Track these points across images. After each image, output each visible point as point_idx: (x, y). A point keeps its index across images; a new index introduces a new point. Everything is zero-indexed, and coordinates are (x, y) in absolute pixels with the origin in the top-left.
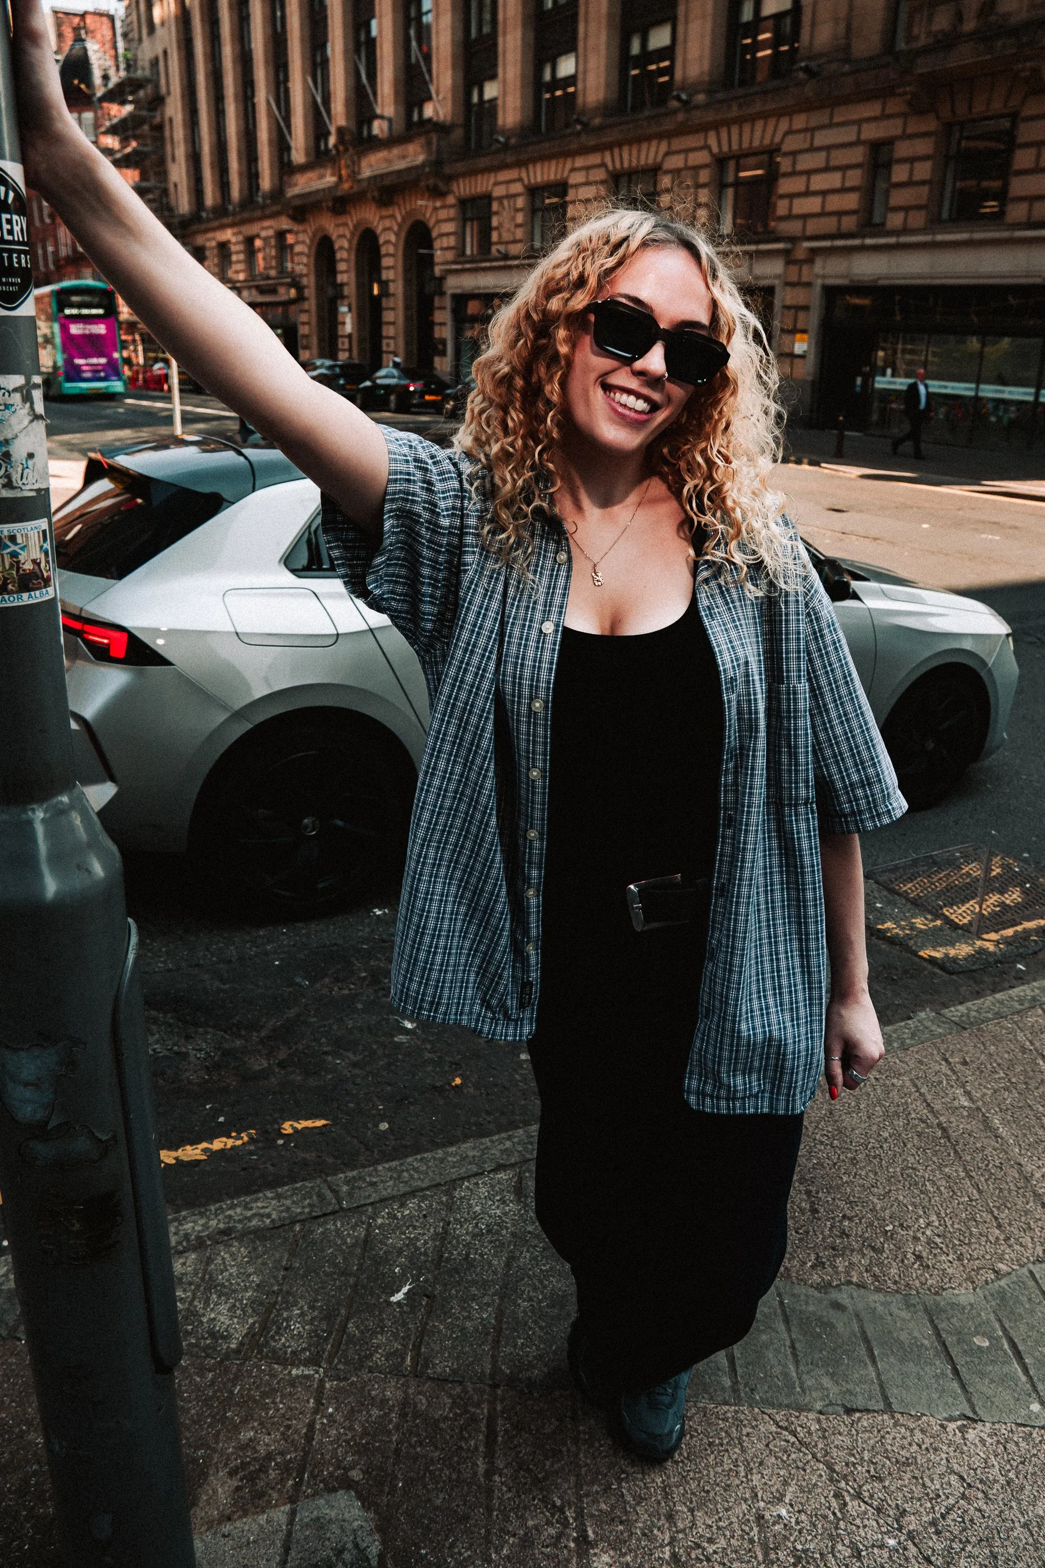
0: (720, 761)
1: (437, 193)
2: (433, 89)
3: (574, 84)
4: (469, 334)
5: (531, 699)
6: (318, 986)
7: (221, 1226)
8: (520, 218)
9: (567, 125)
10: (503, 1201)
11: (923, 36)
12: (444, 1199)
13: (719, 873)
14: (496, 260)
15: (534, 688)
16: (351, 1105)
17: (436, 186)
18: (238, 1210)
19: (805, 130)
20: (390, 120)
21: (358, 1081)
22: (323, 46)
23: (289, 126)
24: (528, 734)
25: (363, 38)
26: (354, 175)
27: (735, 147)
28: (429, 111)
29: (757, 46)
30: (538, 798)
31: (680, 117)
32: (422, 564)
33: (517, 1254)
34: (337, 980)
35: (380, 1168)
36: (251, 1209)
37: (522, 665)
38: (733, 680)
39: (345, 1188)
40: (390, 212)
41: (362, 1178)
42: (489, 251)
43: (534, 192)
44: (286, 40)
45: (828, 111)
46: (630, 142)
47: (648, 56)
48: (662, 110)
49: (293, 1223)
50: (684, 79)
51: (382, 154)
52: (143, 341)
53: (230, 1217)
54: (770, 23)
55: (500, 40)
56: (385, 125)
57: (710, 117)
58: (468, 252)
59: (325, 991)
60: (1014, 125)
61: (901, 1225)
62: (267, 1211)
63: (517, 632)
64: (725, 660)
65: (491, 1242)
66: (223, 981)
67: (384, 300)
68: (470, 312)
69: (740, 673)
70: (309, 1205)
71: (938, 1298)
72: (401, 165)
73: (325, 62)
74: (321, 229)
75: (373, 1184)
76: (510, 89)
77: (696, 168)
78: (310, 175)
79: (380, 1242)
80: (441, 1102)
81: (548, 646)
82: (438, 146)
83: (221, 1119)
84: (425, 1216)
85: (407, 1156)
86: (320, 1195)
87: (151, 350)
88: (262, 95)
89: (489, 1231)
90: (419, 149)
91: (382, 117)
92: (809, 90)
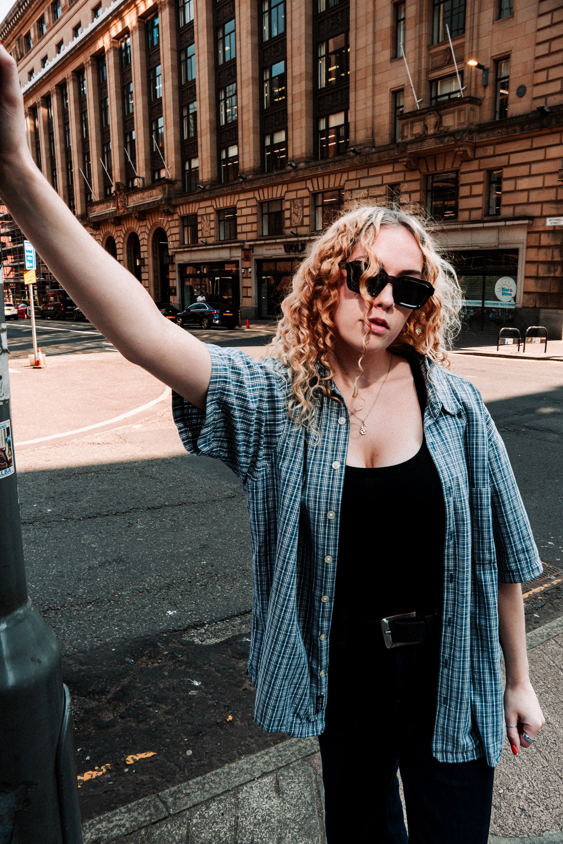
0: (444, 540)
1: (169, 214)
2: (165, 164)
3: (238, 160)
4: (187, 284)
5: (327, 511)
6: (139, 662)
7: (94, 837)
8: (212, 225)
9: (235, 179)
10: (269, 798)
11: (409, 136)
12: (233, 800)
13: (447, 611)
14: (201, 246)
15: (329, 503)
16: (168, 740)
17: (168, 210)
18: (104, 824)
19: (356, 179)
20: (143, 179)
21: (170, 723)
22: (108, 144)
23: (90, 183)
24: (325, 534)
25: (128, 140)
26: (125, 206)
27: (321, 188)
28: (163, 174)
29: (328, 141)
30: (330, 575)
31: (293, 174)
32: (236, 422)
33: (283, 835)
34: (150, 657)
35: (191, 783)
36: (112, 822)
37: (320, 490)
38: (450, 488)
39: (170, 800)
40: (144, 224)
41: (180, 791)
42: (197, 242)
43: (219, 212)
44: (88, 141)
45: (366, 170)
46: (268, 187)
47: (273, 146)
48: (283, 171)
49: (140, 829)
50: (293, 156)
51: (140, 195)
52: (13, 293)
53: (99, 829)
54: (333, 131)
55: (199, 139)
56: (141, 181)
57: (307, 174)
58: (186, 243)
59: (143, 665)
60: (457, 176)
61: (508, 789)
62: (123, 822)
63: (316, 469)
64: (444, 476)
65: (266, 828)
66: (82, 664)
67: (142, 268)
68: (188, 273)
69: (454, 484)
70: (149, 814)
71: (541, 838)
72: (150, 200)
73: (109, 152)
74: (109, 232)
75: (188, 795)
76: (205, 161)
77: (302, 198)
78: (101, 206)
79: (197, 836)
80: (222, 733)
81: (337, 477)
82: (169, 191)
83: (88, 758)
84: (223, 814)
85: (206, 773)
86: (156, 808)
87: (17, 297)
88: (76, 167)
89: (264, 821)
90: (159, 192)
91: (139, 177)
92: (356, 161)
